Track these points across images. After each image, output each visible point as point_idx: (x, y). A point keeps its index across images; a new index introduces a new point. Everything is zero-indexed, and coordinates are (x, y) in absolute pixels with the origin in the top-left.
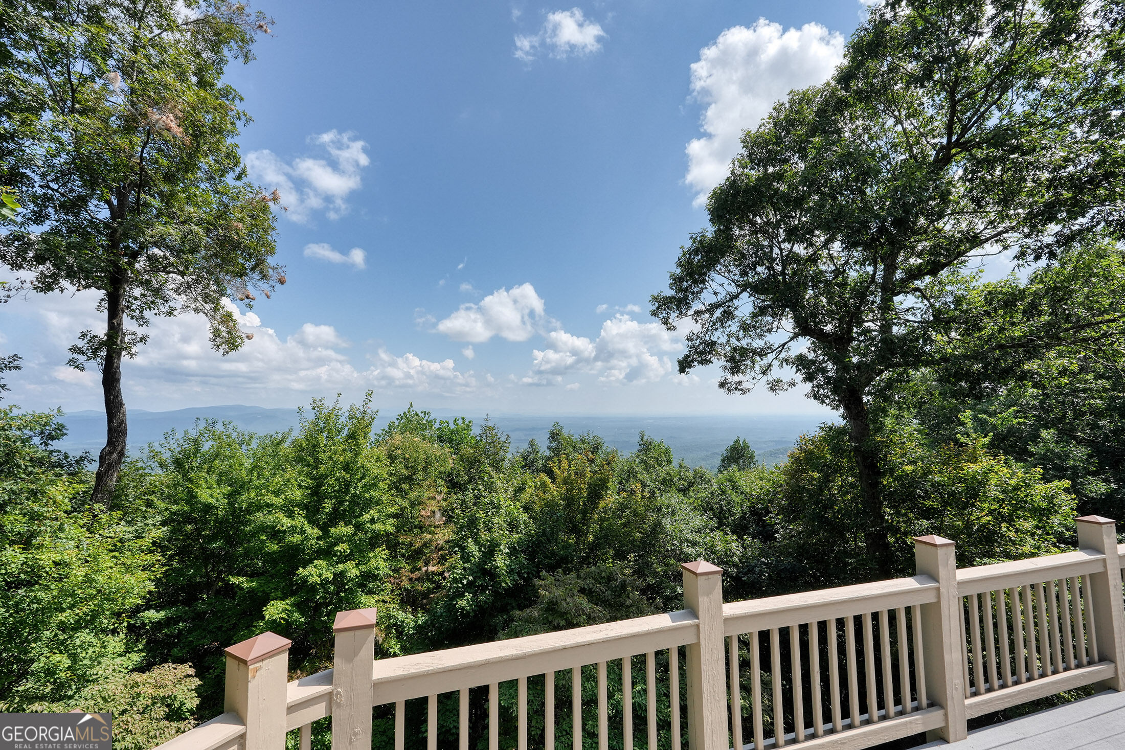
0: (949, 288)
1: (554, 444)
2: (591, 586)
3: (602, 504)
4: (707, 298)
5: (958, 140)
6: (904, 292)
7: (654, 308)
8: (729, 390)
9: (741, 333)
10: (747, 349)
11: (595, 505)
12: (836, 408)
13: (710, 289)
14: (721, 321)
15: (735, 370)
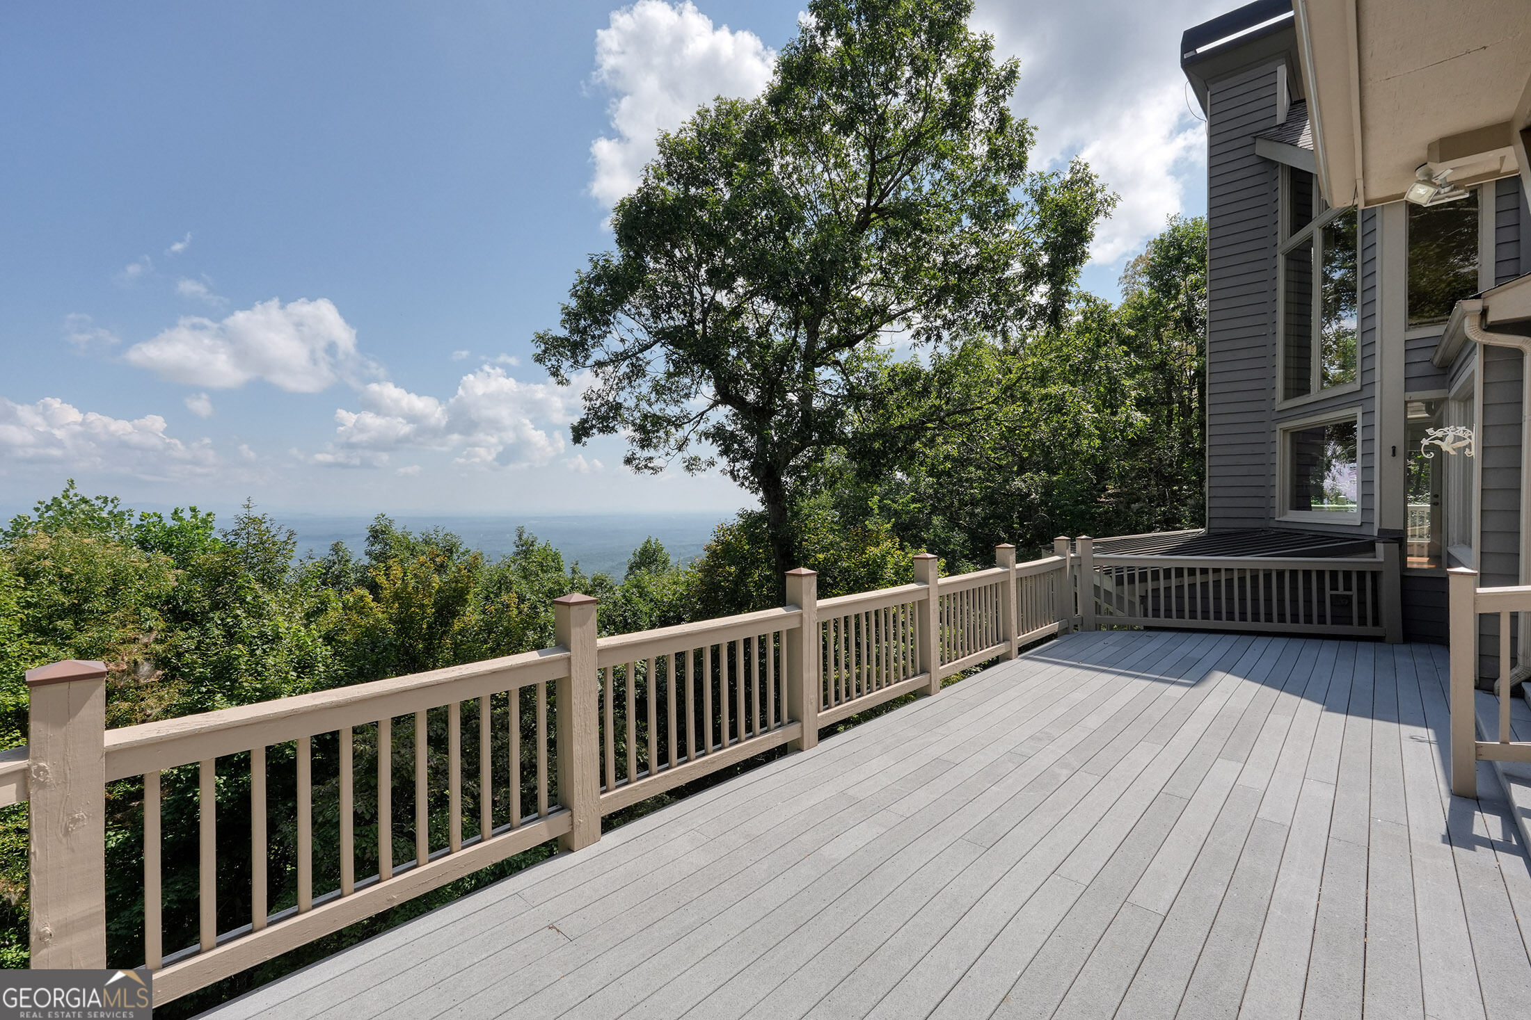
0: (865, 365)
1: (377, 548)
2: (439, 732)
3: (457, 625)
4: (613, 343)
5: (876, 204)
6: (825, 364)
7: (539, 351)
8: (638, 468)
9: (653, 396)
10: (659, 418)
11: (447, 625)
12: (756, 491)
13: (615, 334)
14: (629, 378)
15: (645, 443)
